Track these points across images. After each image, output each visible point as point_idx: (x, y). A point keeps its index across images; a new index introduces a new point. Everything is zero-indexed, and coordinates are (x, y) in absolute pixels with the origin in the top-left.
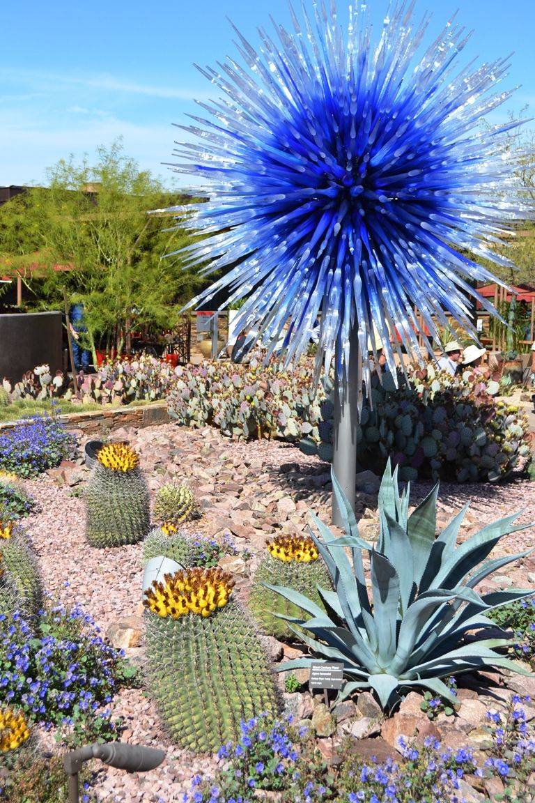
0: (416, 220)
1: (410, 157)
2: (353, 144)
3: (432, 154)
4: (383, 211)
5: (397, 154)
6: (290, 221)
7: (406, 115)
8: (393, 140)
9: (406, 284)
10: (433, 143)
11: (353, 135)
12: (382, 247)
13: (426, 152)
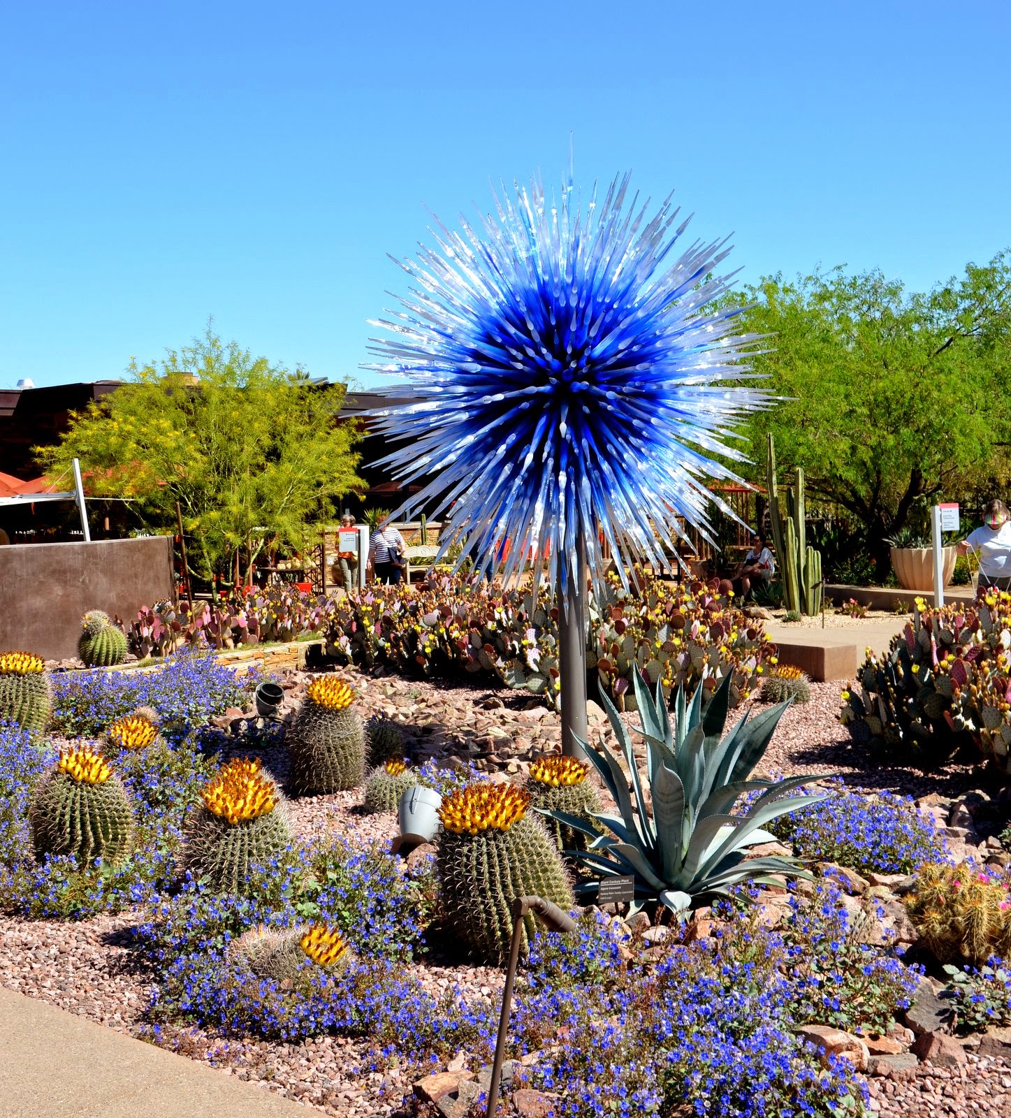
0: (646, 416)
1: (635, 348)
2: (572, 337)
3: (658, 344)
4: (610, 407)
5: (622, 346)
6: (506, 422)
7: (627, 303)
8: (617, 331)
9: (634, 483)
10: (658, 333)
11: (573, 328)
12: (609, 447)
13: (651, 342)
